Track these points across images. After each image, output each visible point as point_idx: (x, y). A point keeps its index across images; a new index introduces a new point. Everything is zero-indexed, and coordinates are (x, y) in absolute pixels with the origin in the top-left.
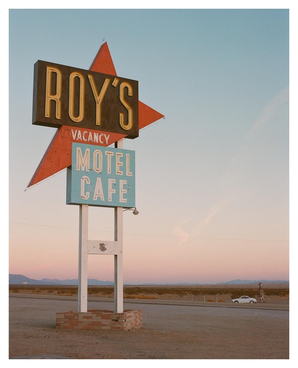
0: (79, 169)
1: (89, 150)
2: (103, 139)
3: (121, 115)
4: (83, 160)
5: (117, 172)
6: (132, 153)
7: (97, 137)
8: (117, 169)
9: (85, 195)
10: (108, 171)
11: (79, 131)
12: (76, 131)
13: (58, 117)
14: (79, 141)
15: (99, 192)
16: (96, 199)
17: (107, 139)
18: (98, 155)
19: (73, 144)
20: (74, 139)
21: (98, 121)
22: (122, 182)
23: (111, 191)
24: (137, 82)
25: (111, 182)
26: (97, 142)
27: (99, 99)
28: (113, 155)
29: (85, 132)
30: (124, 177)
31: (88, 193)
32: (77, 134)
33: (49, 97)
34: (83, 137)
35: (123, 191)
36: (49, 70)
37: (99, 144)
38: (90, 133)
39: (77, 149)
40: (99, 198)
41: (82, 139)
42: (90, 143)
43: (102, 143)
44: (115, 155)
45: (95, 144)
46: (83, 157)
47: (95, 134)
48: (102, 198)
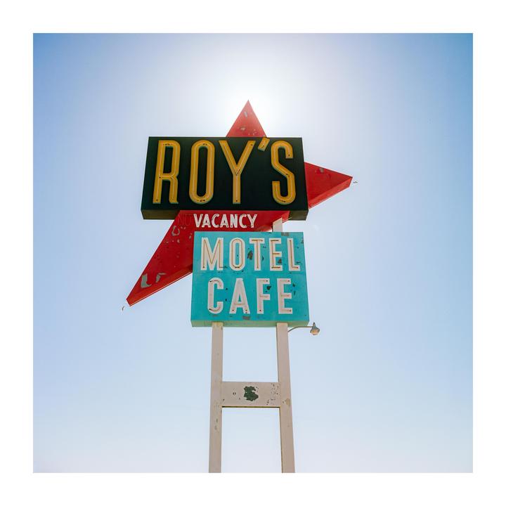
0: (205, 269)
2: (246, 221)
3: (276, 186)
4: (212, 255)
5: (271, 266)
6: (299, 239)
7: (234, 220)
8: (272, 263)
9: (215, 306)
10: (256, 266)
12: (201, 215)
13: (173, 199)
14: (206, 229)
15: (240, 300)
16: (235, 312)
17: (252, 221)
18: (237, 244)
19: (196, 233)
20: (198, 226)
21: (237, 197)
22: (282, 283)
23: (262, 298)
24: (301, 139)
25: (261, 283)
26: (236, 226)
27: (237, 169)
28: (263, 242)
29: (216, 215)
30: (286, 274)
31: (220, 304)
32: (205, 220)
33: (160, 176)
34: (213, 222)
35: (283, 296)
37: (239, 229)
38: (225, 215)
39: (202, 240)
40: (240, 310)
41: (211, 224)
42: (224, 229)
43: (244, 227)
44: (267, 241)
45: (233, 229)
46: (212, 251)
47: (232, 216)
48: (246, 310)
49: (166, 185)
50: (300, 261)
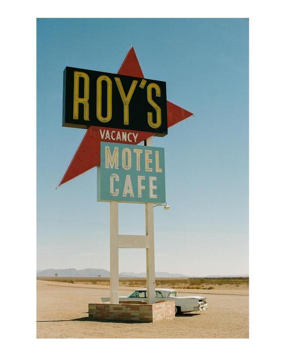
0: (108, 167)
1: (118, 148)
2: (131, 137)
3: (150, 114)
4: (112, 159)
5: (146, 168)
6: (162, 151)
7: (125, 136)
8: (147, 167)
9: (115, 192)
10: (137, 168)
11: (108, 131)
12: (104, 130)
13: (86, 117)
14: (108, 140)
15: (128, 189)
16: (125, 196)
17: (135, 137)
18: (127, 153)
19: (102, 143)
20: (102, 138)
21: (126, 120)
22: (152, 179)
23: (141, 187)
24: (165, 83)
25: (140, 178)
26: (126, 140)
27: (126, 100)
28: (142, 153)
29: (114, 132)
30: (154, 174)
31: (117, 190)
32: (105, 134)
33: (77, 101)
34: (112, 136)
35: (152, 187)
36: (77, 75)
37: (127, 142)
38: (119, 132)
39: (106, 148)
40: (128, 194)
41: (111, 138)
42: (119, 141)
43: (130, 141)
44: (144, 152)
45: (124, 142)
46: (112, 155)
47: (123, 133)
48: (132, 195)
49: (81, 106)
50: (162, 166)
